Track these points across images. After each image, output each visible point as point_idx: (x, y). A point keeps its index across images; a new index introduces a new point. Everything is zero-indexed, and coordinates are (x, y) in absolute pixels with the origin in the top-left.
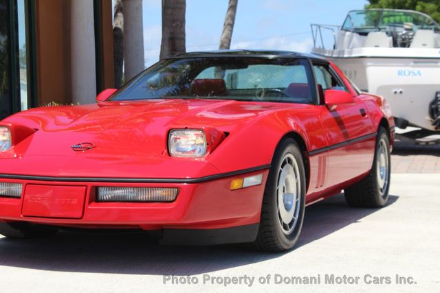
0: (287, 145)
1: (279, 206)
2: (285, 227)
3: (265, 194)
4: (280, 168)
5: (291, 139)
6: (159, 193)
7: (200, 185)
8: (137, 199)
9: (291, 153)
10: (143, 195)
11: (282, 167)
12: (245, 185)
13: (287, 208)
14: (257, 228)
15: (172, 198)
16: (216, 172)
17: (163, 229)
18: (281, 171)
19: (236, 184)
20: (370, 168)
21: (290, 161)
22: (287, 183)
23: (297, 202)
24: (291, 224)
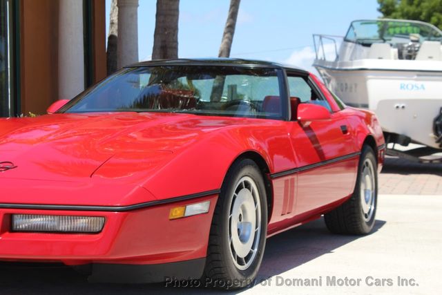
0: (242, 167)
1: (232, 237)
2: (240, 261)
3: (213, 224)
4: (234, 193)
5: (249, 160)
6: (82, 223)
7: (130, 214)
8: (57, 229)
9: (248, 176)
10: (65, 225)
11: (237, 192)
12: (187, 214)
13: (243, 239)
14: (204, 263)
15: (98, 229)
16: (150, 199)
17: (92, 264)
18: (235, 198)
19: (176, 212)
20: (352, 192)
21: (247, 185)
22: (244, 211)
23: (256, 233)
24: (247, 258)
